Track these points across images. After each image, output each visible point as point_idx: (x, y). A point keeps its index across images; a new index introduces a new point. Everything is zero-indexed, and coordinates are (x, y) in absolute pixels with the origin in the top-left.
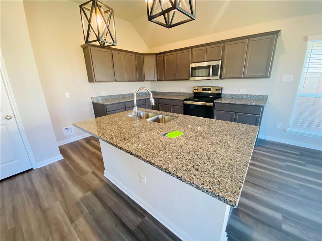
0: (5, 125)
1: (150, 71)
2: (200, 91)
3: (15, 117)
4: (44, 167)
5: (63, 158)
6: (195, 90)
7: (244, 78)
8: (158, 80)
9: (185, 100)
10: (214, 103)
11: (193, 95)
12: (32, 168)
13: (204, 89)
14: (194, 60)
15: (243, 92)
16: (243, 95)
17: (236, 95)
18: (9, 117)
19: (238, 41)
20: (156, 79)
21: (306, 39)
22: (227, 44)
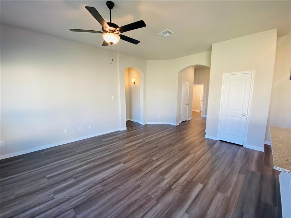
0: (241, 117)
3: (247, 115)
4: (249, 149)
5: (264, 151)
12: (242, 145)
18: (244, 115)
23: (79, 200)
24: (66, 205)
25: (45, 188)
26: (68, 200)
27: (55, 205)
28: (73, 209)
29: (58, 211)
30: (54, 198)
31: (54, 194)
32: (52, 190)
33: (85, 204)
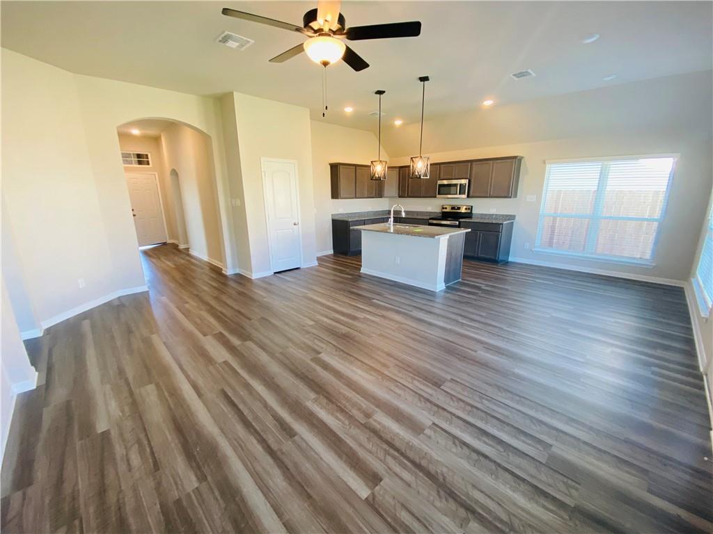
1: (391, 188)
2: (449, 210)
3: (298, 224)
6: (443, 208)
7: (490, 197)
8: (400, 197)
9: (431, 219)
10: (460, 222)
11: (441, 215)
13: (453, 208)
14: (442, 177)
15: (493, 211)
16: (493, 215)
17: (486, 215)
19: (484, 162)
20: (397, 195)
21: (544, 162)
22: (474, 163)
23: (422, 387)
24: (438, 399)
25: (413, 462)
26: (428, 400)
27: (446, 413)
28: (441, 387)
29: (452, 403)
30: (434, 424)
31: (424, 430)
32: (415, 441)
33: (427, 378)
